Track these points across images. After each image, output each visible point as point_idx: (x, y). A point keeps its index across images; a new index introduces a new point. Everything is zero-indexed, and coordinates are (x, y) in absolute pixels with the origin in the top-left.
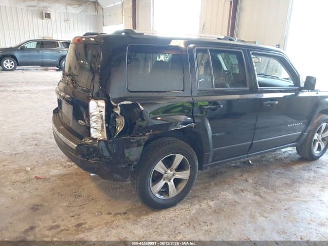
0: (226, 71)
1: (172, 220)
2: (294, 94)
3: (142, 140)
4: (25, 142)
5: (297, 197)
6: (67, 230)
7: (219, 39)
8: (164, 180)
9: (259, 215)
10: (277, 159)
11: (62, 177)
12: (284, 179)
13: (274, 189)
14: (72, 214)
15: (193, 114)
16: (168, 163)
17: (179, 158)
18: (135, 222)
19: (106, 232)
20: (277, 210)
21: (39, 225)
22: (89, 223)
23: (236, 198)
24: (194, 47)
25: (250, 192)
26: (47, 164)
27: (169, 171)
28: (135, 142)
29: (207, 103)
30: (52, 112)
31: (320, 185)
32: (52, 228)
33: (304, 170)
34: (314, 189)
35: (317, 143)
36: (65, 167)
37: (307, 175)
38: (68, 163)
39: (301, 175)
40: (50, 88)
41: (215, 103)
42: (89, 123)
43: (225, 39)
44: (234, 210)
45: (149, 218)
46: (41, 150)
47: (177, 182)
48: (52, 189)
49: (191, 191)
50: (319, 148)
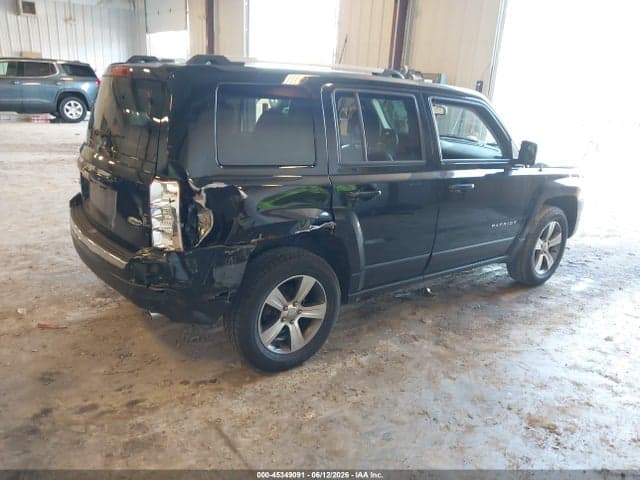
0: (387, 130)
1: (297, 390)
2: (502, 170)
3: (245, 252)
4: (9, 262)
5: (505, 345)
6: (112, 412)
7: (374, 74)
8: (282, 321)
9: (442, 375)
10: (474, 286)
11: (90, 324)
12: (485, 318)
13: (468, 334)
14: (117, 386)
15: (331, 206)
16: (289, 291)
17: (308, 283)
18: (233, 396)
19: (184, 412)
20: (472, 366)
21: (59, 406)
22: (151, 399)
23: (405, 350)
24: (332, 88)
25: (428, 339)
26: (58, 302)
27: (291, 306)
28: (233, 255)
29: (354, 188)
30: (68, 204)
31: (544, 326)
32: (83, 410)
33: (519, 302)
34: (534, 333)
35: (541, 256)
36: (94, 306)
37: (523, 310)
38: (99, 299)
39: (514, 310)
40: (43, 157)
41: (368, 187)
42: (149, 222)
43: (385, 74)
44: (402, 370)
45: (257, 387)
46: (42, 277)
47: (305, 323)
48: (74, 346)
49: (327, 341)
50: (544, 265)
